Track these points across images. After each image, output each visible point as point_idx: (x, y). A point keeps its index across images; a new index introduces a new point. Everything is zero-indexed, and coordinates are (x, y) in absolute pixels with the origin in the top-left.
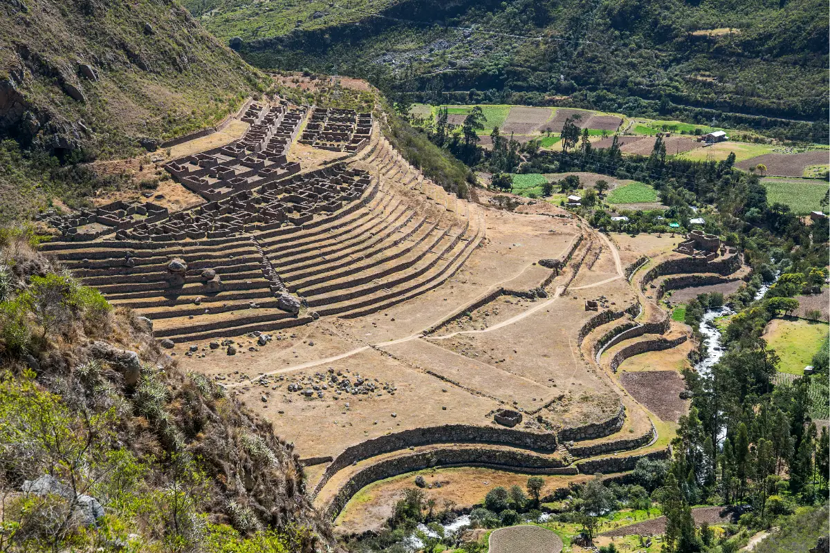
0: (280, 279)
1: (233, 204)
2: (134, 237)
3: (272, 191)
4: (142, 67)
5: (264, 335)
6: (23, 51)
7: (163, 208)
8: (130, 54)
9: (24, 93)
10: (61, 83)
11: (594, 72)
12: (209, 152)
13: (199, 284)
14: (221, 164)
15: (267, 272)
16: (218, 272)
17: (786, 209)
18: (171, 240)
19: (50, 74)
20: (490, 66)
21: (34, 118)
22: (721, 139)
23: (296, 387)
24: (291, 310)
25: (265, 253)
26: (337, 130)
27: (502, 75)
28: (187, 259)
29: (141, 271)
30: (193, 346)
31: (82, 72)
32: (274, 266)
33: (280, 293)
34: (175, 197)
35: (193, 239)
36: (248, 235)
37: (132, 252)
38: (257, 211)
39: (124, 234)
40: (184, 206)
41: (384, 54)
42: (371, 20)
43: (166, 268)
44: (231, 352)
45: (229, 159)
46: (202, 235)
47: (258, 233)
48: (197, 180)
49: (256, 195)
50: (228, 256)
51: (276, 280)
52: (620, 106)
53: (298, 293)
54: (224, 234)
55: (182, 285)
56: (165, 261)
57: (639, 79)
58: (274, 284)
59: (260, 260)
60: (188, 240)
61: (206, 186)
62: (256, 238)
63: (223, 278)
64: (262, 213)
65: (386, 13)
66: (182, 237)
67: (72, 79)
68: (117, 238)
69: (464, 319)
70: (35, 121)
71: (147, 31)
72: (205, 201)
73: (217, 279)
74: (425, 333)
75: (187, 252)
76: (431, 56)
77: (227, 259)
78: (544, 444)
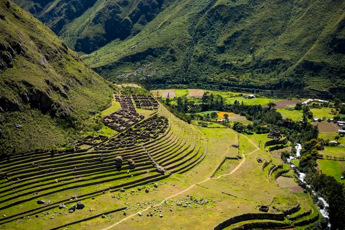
0: (155, 160)
1: (129, 133)
2: (101, 149)
3: (139, 127)
4: (81, 84)
5: (156, 183)
6: (48, 82)
7: (106, 137)
8: (77, 81)
9: (51, 97)
10: (60, 92)
11: (195, 77)
12: (113, 114)
13: (128, 165)
14: (119, 118)
15: (150, 158)
16: (133, 160)
17: (291, 120)
18: (114, 149)
19: (56, 89)
20: (160, 77)
21: (55, 106)
22: (253, 97)
23: (180, 204)
24: (162, 173)
25: (148, 151)
26: (144, 102)
27: (164, 79)
28: (122, 156)
29: (106, 162)
30: (133, 191)
31: (65, 87)
32: (151, 156)
33: (157, 166)
34: (108, 132)
35: (122, 148)
36: (140, 145)
37: (102, 155)
38: (139, 134)
39: (97, 148)
40: (112, 135)
41: (121, 74)
42: (115, 63)
43: (115, 160)
44: (147, 191)
45: (121, 116)
46: (124, 146)
47: (144, 144)
48: (113, 125)
49: (134, 129)
50: (135, 153)
51: (154, 162)
52: (206, 87)
53: (162, 166)
54: (132, 145)
55: (121, 166)
56: (114, 157)
57: (210, 78)
58: (153, 163)
59: (147, 154)
60: (120, 149)
61: (117, 127)
62: (144, 145)
63: (136, 162)
64: (141, 136)
65: (120, 60)
66: (118, 147)
67: (63, 91)
68: (95, 150)
69: (220, 170)
70: (55, 108)
71: (80, 71)
72: (118, 133)
73: (133, 163)
74: (211, 177)
75: (121, 153)
76: (138, 74)
77: (136, 155)
78: (280, 218)
